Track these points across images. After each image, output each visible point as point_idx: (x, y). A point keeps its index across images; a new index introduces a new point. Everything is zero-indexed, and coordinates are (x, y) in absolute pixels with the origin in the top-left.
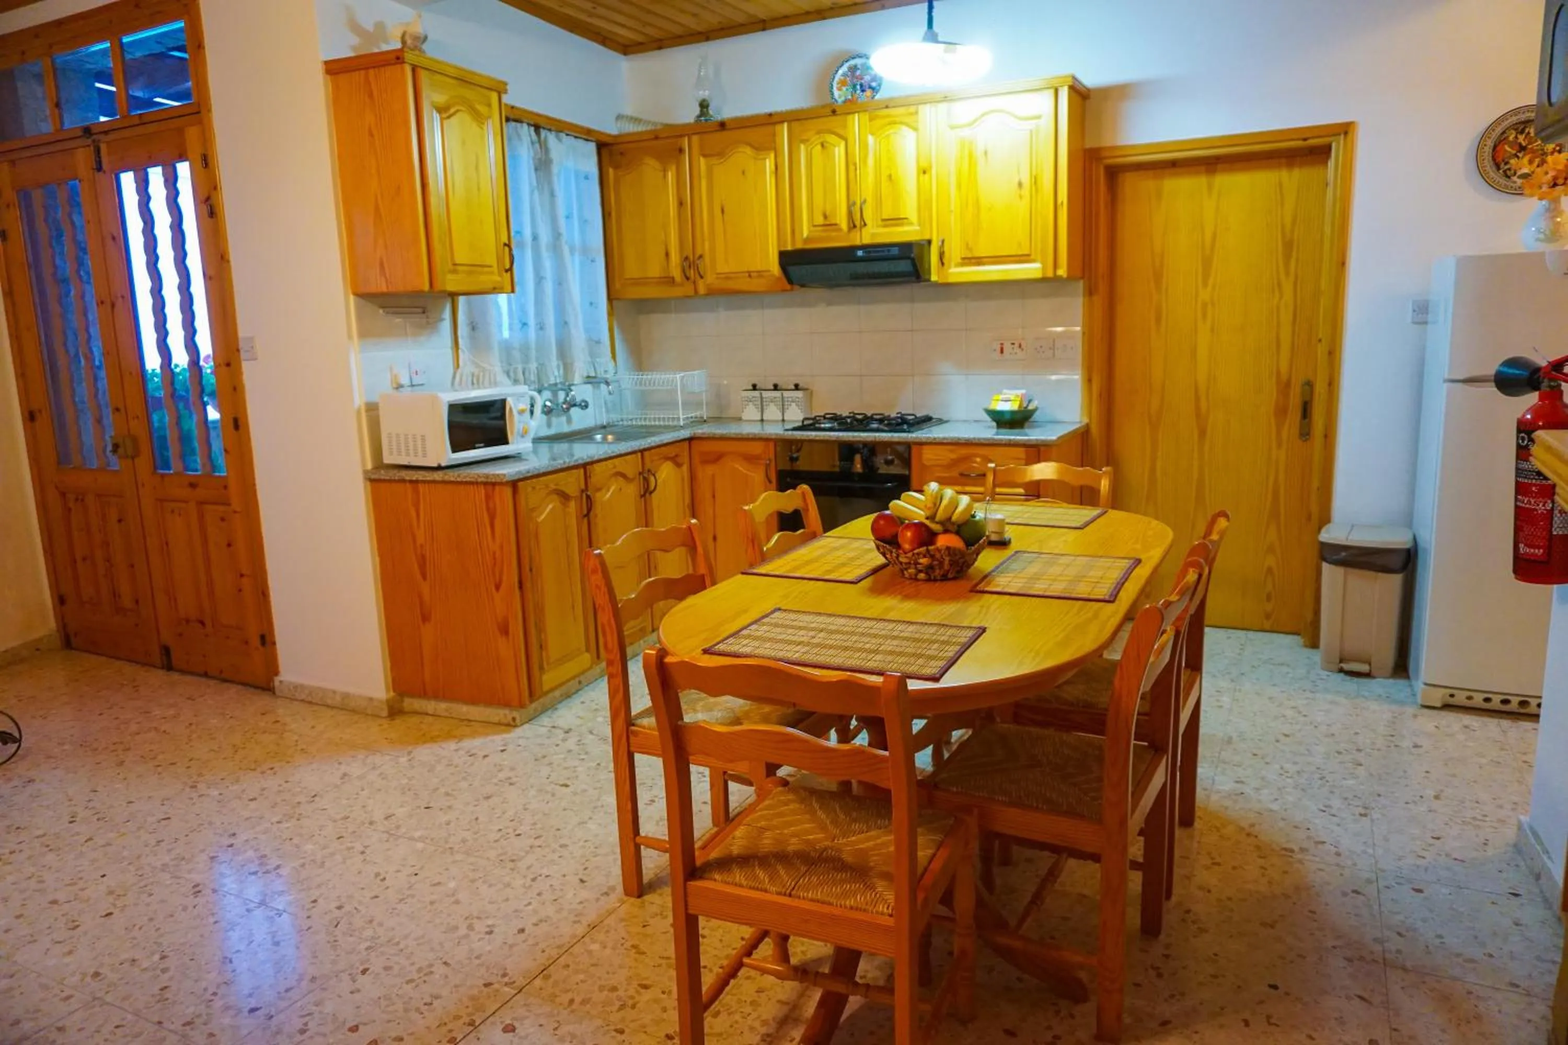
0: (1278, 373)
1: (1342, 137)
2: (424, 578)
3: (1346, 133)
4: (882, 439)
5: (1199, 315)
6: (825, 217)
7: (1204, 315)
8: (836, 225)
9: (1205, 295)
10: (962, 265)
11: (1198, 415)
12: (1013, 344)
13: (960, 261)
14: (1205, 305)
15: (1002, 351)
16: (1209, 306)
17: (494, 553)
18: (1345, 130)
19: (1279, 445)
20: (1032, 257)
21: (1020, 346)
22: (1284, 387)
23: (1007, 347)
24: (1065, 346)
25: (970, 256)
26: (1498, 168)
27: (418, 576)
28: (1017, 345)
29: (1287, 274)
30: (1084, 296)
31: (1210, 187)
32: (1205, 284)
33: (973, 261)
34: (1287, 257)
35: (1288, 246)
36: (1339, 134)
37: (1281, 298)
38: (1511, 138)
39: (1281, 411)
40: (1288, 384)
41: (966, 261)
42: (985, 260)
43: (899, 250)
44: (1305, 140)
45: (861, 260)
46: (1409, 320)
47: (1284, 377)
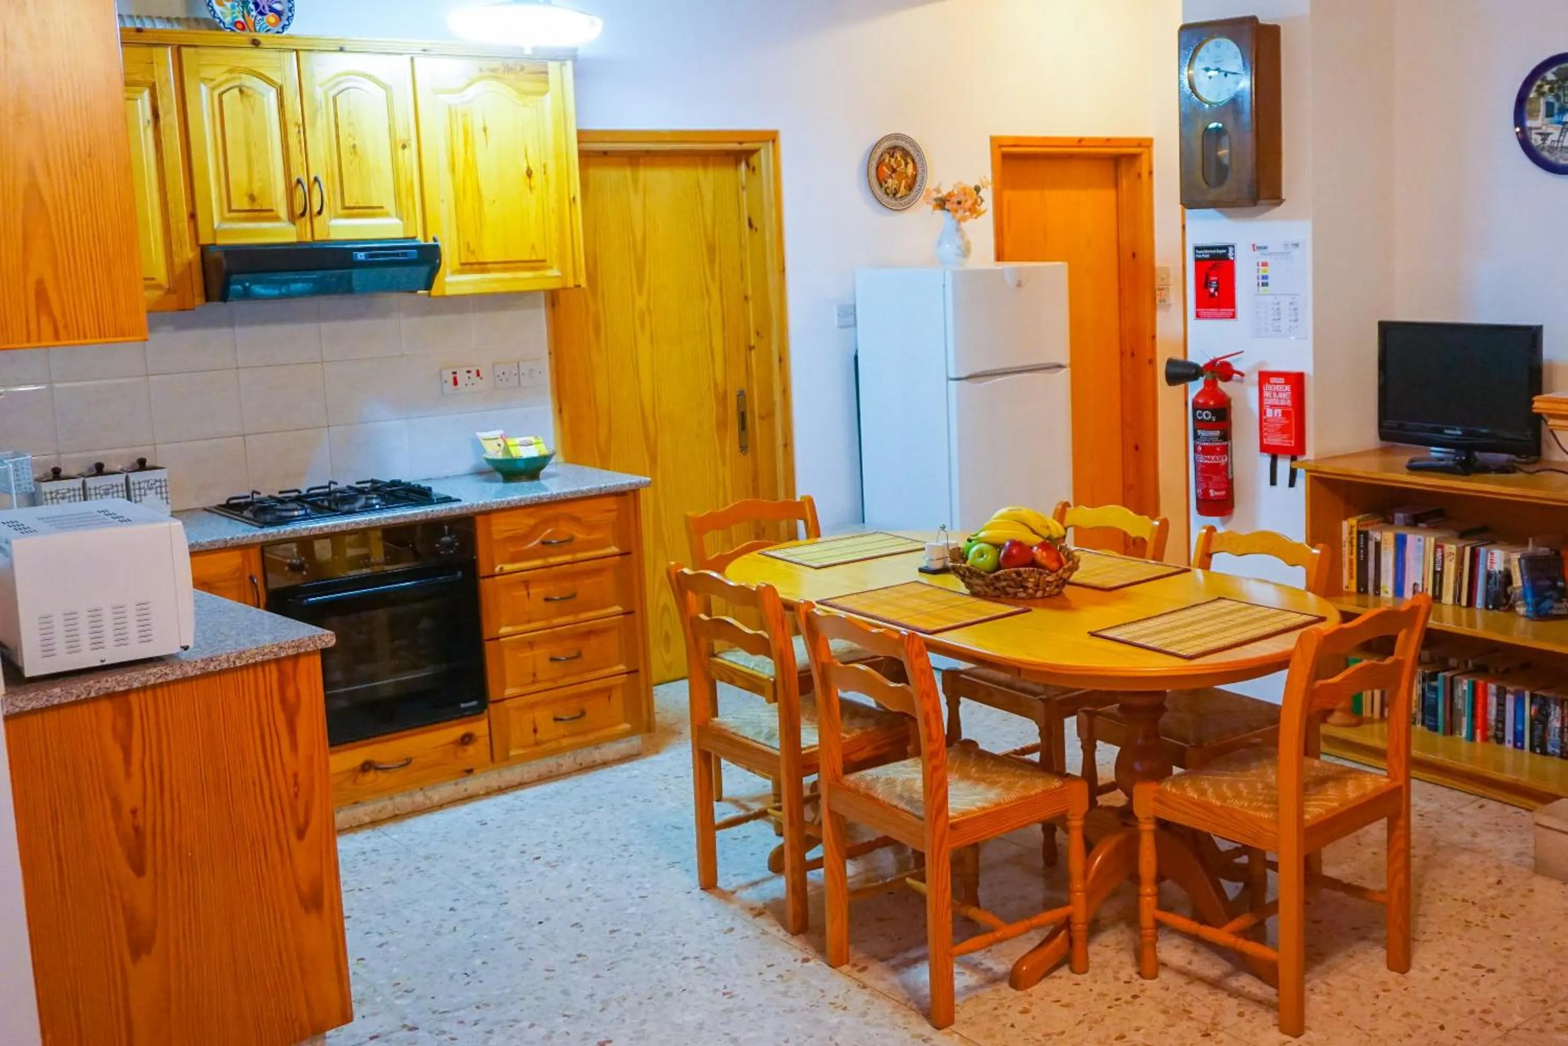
0: (716, 385)
1: (770, 144)
2: (139, 869)
3: (774, 141)
4: (435, 515)
5: (638, 323)
6: (252, 198)
7: (642, 324)
8: (271, 210)
9: (641, 302)
10: (461, 272)
11: (647, 438)
12: (469, 372)
13: (459, 267)
14: (642, 316)
15: (456, 383)
16: (646, 315)
17: (295, 775)
18: (772, 137)
19: (724, 464)
20: (548, 263)
21: (478, 374)
22: (722, 399)
23: (462, 377)
24: (531, 370)
25: (472, 260)
26: (881, 186)
27: (126, 871)
28: (474, 372)
29: (713, 279)
30: (546, 307)
31: (635, 181)
32: (640, 291)
33: (476, 267)
34: (712, 261)
35: (711, 249)
36: (767, 141)
37: (710, 304)
38: (887, 161)
39: (722, 425)
40: (725, 396)
41: (467, 267)
42: (490, 266)
43: (419, 254)
44: (741, 143)
45: (362, 264)
46: (836, 323)
47: (721, 389)
